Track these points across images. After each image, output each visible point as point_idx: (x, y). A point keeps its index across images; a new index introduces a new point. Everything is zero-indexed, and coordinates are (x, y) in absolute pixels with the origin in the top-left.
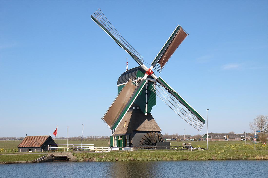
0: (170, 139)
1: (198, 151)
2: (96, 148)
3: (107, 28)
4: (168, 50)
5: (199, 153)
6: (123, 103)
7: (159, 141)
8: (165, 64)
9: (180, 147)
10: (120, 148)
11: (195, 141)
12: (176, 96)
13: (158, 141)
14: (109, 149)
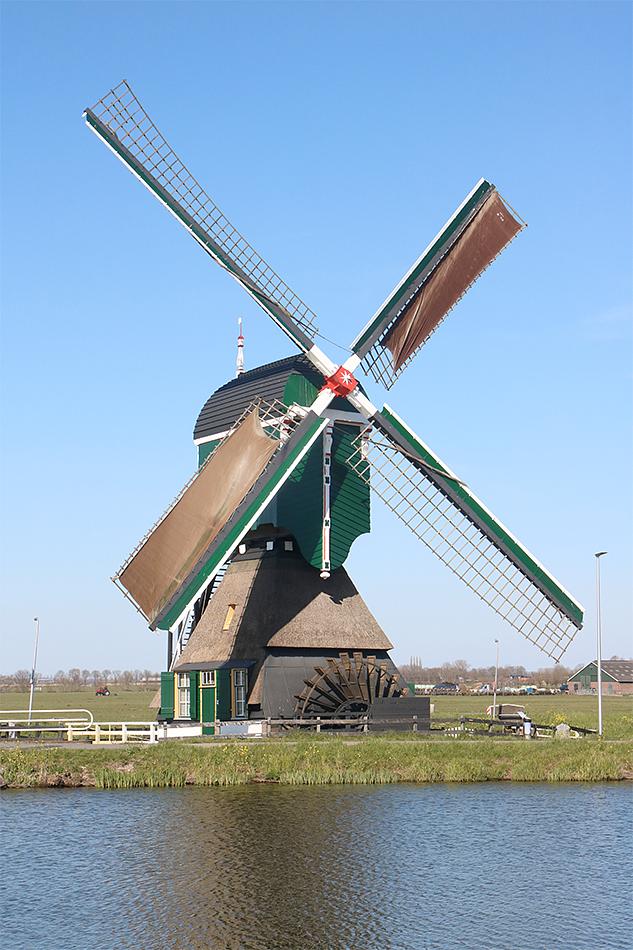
0: (432, 686)
1: (556, 743)
2: (96, 724)
3: (155, 174)
4: (430, 289)
5: (560, 750)
6: (214, 513)
7: (381, 693)
8: (412, 350)
9: (475, 721)
10: (206, 724)
11: (541, 693)
12: (457, 498)
13: (377, 696)
14: (156, 733)
